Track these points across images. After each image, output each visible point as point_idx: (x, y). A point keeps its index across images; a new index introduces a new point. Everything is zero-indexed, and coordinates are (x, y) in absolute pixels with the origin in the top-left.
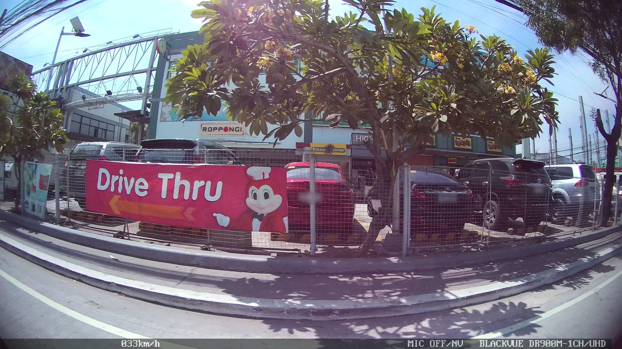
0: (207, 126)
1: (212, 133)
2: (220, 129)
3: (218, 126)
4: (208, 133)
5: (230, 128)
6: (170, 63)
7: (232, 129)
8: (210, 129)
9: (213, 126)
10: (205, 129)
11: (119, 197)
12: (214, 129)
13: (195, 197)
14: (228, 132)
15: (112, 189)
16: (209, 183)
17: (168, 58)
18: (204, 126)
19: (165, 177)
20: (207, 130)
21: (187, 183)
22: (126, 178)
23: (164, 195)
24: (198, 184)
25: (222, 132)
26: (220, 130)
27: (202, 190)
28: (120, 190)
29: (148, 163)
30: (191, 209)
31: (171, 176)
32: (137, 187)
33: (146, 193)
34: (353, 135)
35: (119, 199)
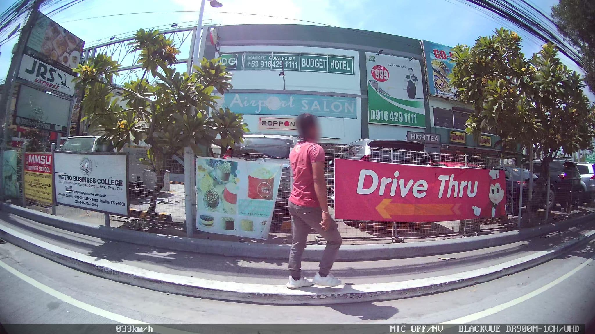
0: (267, 120)
1: (272, 127)
2: (281, 123)
3: (278, 121)
4: (268, 126)
5: (291, 122)
6: (220, 54)
7: (293, 124)
8: (270, 123)
9: (273, 120)
10: (264, 123)
11: (390, 200)
12: (274, 123)
13: (461, 195)
14: (289, 127)
15: (381, 193)
16: (470, 183)
17: (218, 50)
18: (262, 120)
19: (443, 178)
20: (267, 124)
21: (456, 183)
22: (402, 182)
23: (440, 196)
24: (463, 184)
25: (283, 126)
26: (280, 125)
27: (466, 188)
28: (393, 194)
29: (428, 165)
30: (458, 205)
31: (447, 178)
32: (415, 189)
33: (424, 194)
34: (409, 134)
35: (391, 202)
